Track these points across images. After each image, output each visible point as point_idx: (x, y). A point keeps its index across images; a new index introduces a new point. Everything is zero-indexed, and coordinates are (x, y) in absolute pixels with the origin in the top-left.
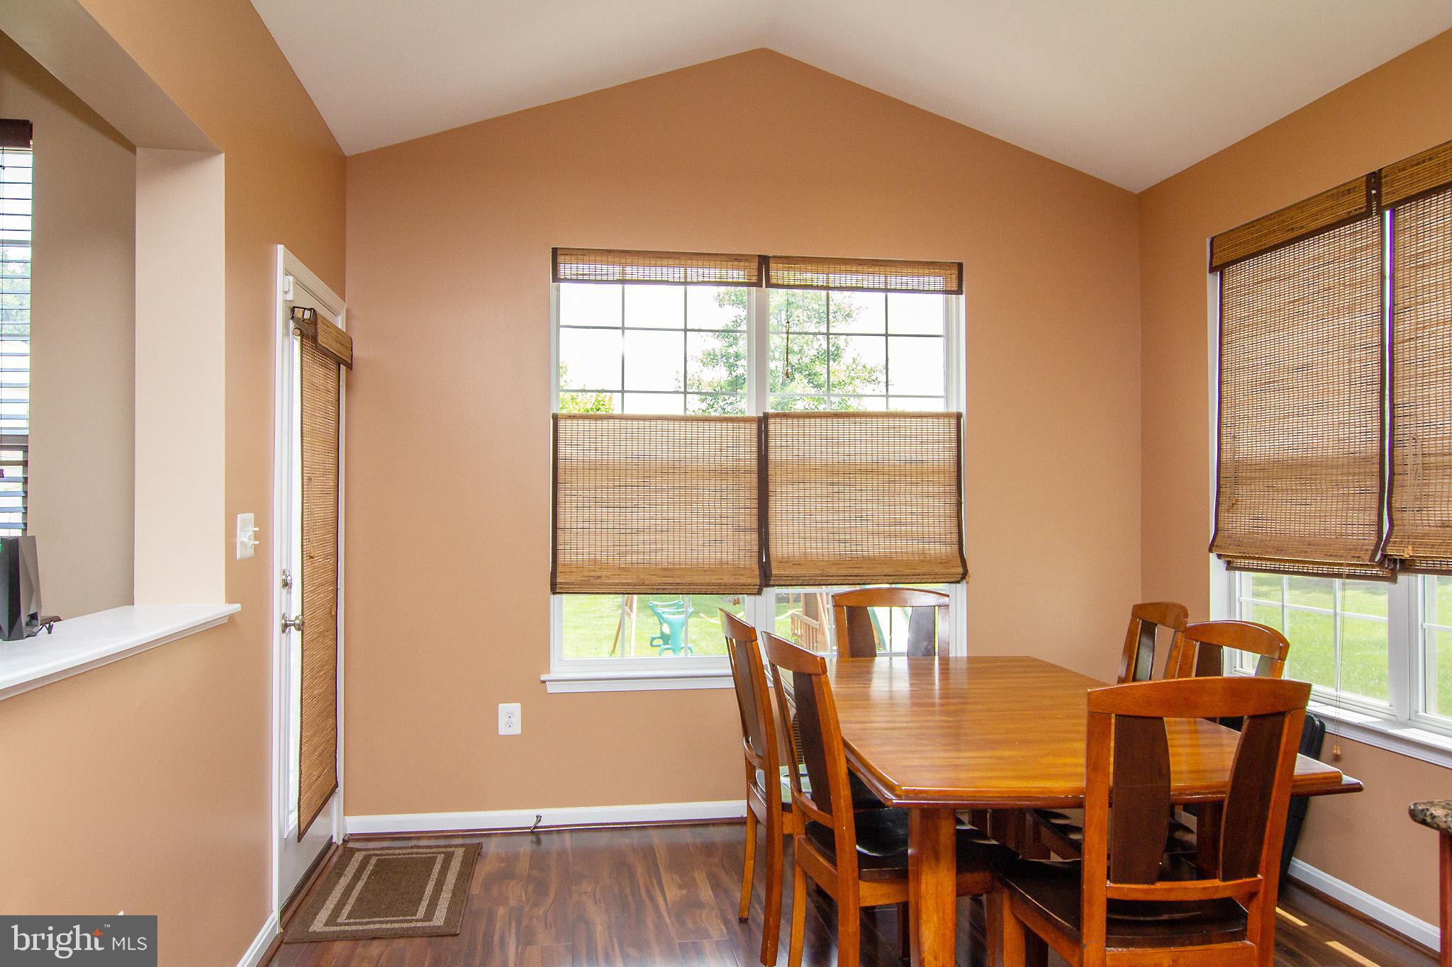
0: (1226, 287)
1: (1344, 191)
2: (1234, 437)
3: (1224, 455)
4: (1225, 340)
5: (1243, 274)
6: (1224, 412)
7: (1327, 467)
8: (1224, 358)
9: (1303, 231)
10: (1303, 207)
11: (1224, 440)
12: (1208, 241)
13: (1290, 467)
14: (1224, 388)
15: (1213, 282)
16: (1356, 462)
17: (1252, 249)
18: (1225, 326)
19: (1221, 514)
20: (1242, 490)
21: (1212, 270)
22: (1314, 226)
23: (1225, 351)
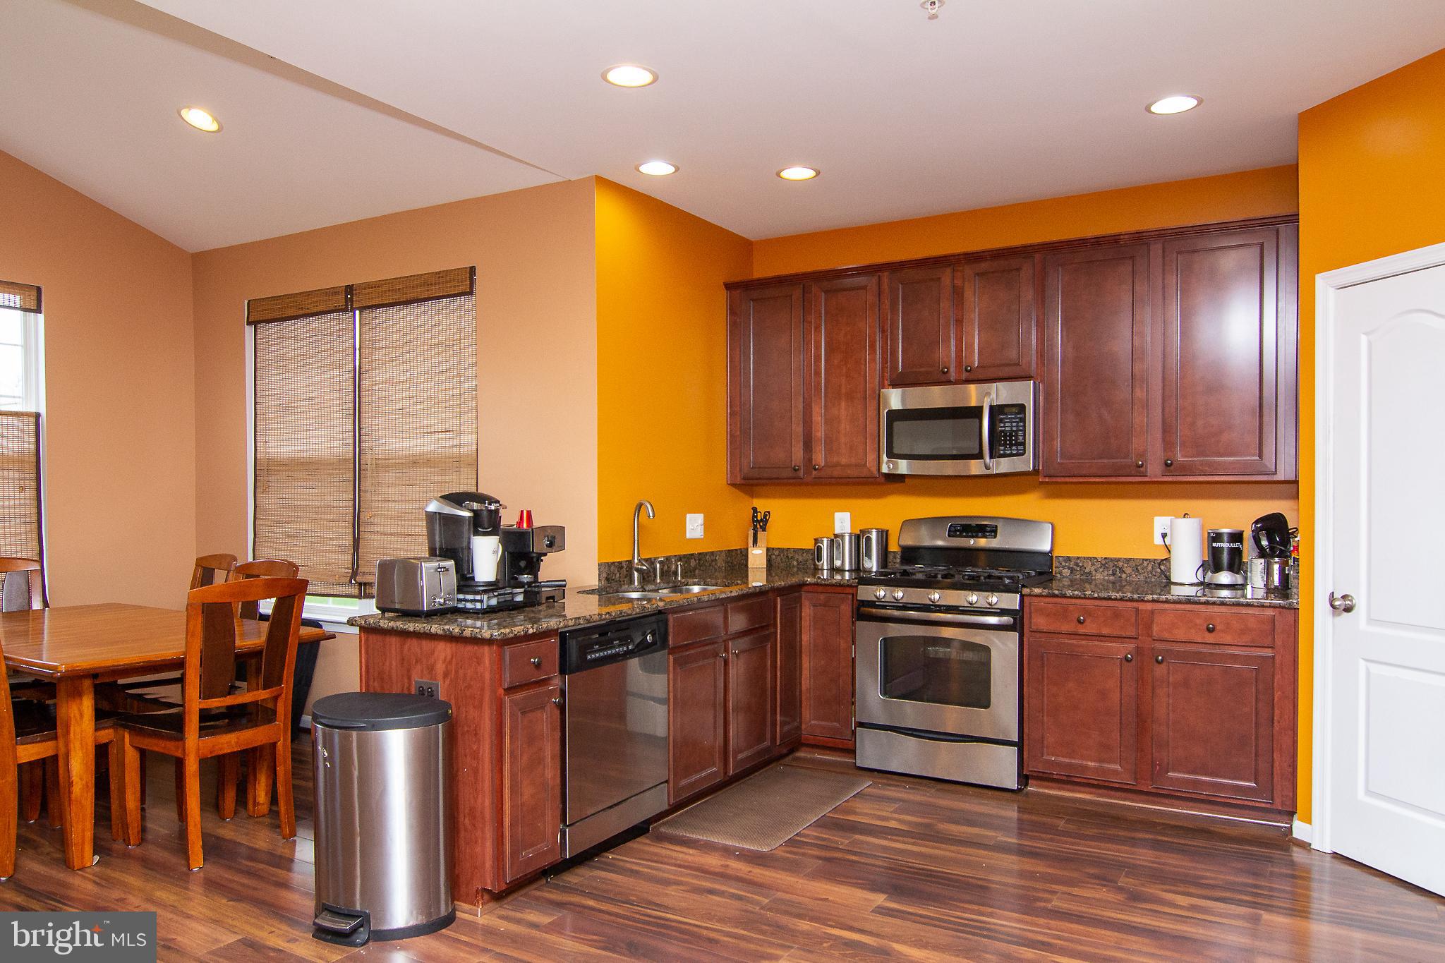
0: (258, 337)
1: (333, 292)
2: (266, 442)
3: (258, 454)
4: (258, 374)
5: (269, 330)
6: (258, 424)
7: (324, 465)
8: (258, 387)
9: (309, 311)
10: (309, 295)
11: (258, 444)
12: (246, 302)
13: (302, 463)
14: (258, 406)
15: (249, 331)
16: (341, 461)
17: (277, 315)
18: (258, 365)
19: (258, 495)
20: (272, 478)
21: (249, 323)
22: (315, 310)
23: (258, 382)
